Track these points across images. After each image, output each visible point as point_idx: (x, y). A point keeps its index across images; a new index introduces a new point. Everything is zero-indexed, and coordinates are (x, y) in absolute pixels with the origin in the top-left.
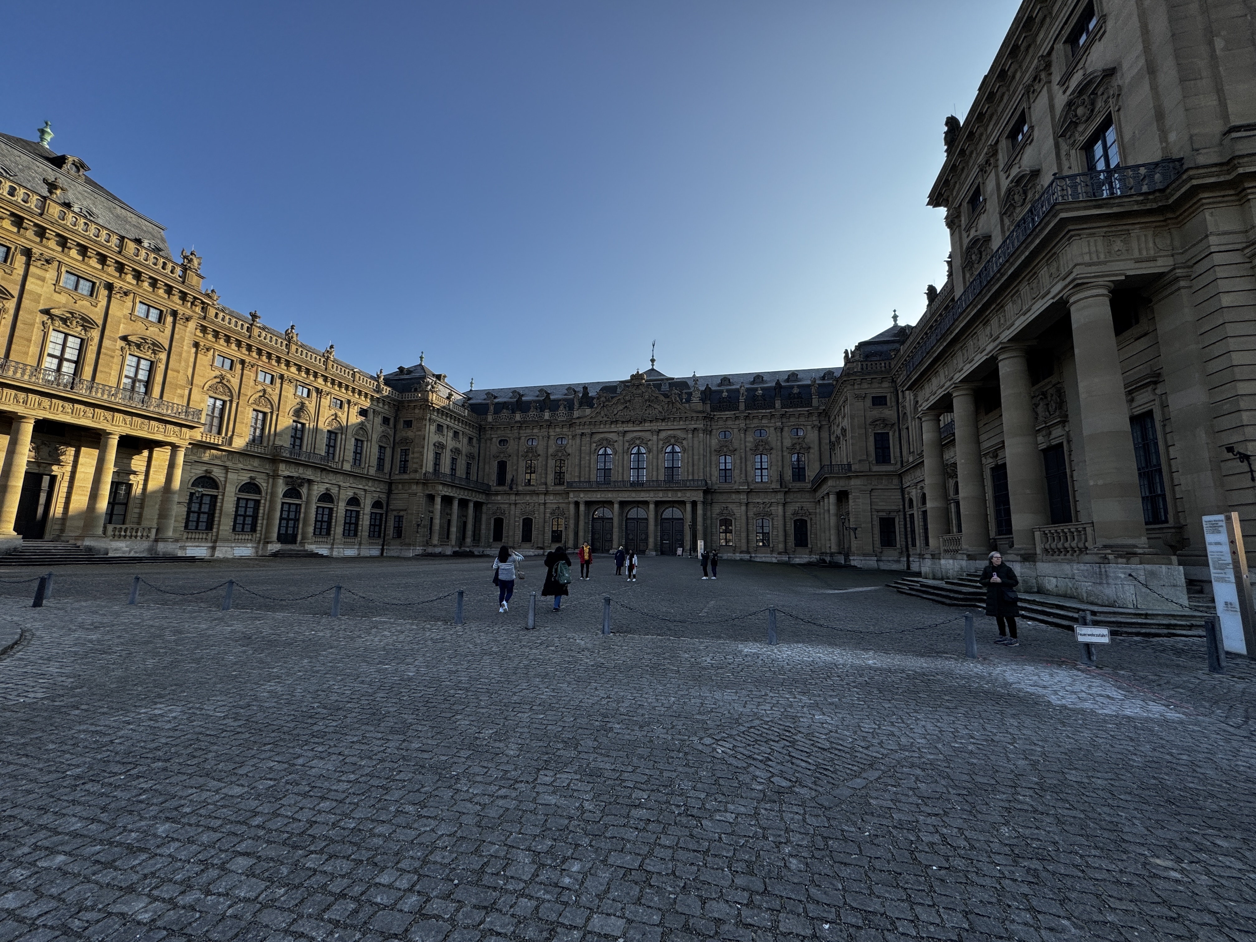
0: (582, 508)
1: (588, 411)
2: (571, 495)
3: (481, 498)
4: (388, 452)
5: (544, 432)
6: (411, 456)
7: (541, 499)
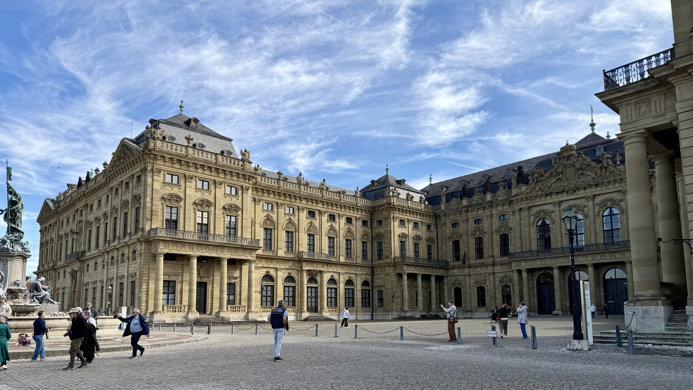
0: (525, 275)
1: (524, 188)
2: (514, 264)
3: (441, 273)
4: (369, 244)
5: (487, 212)
6: (384, 246)
7: (490, 269)
